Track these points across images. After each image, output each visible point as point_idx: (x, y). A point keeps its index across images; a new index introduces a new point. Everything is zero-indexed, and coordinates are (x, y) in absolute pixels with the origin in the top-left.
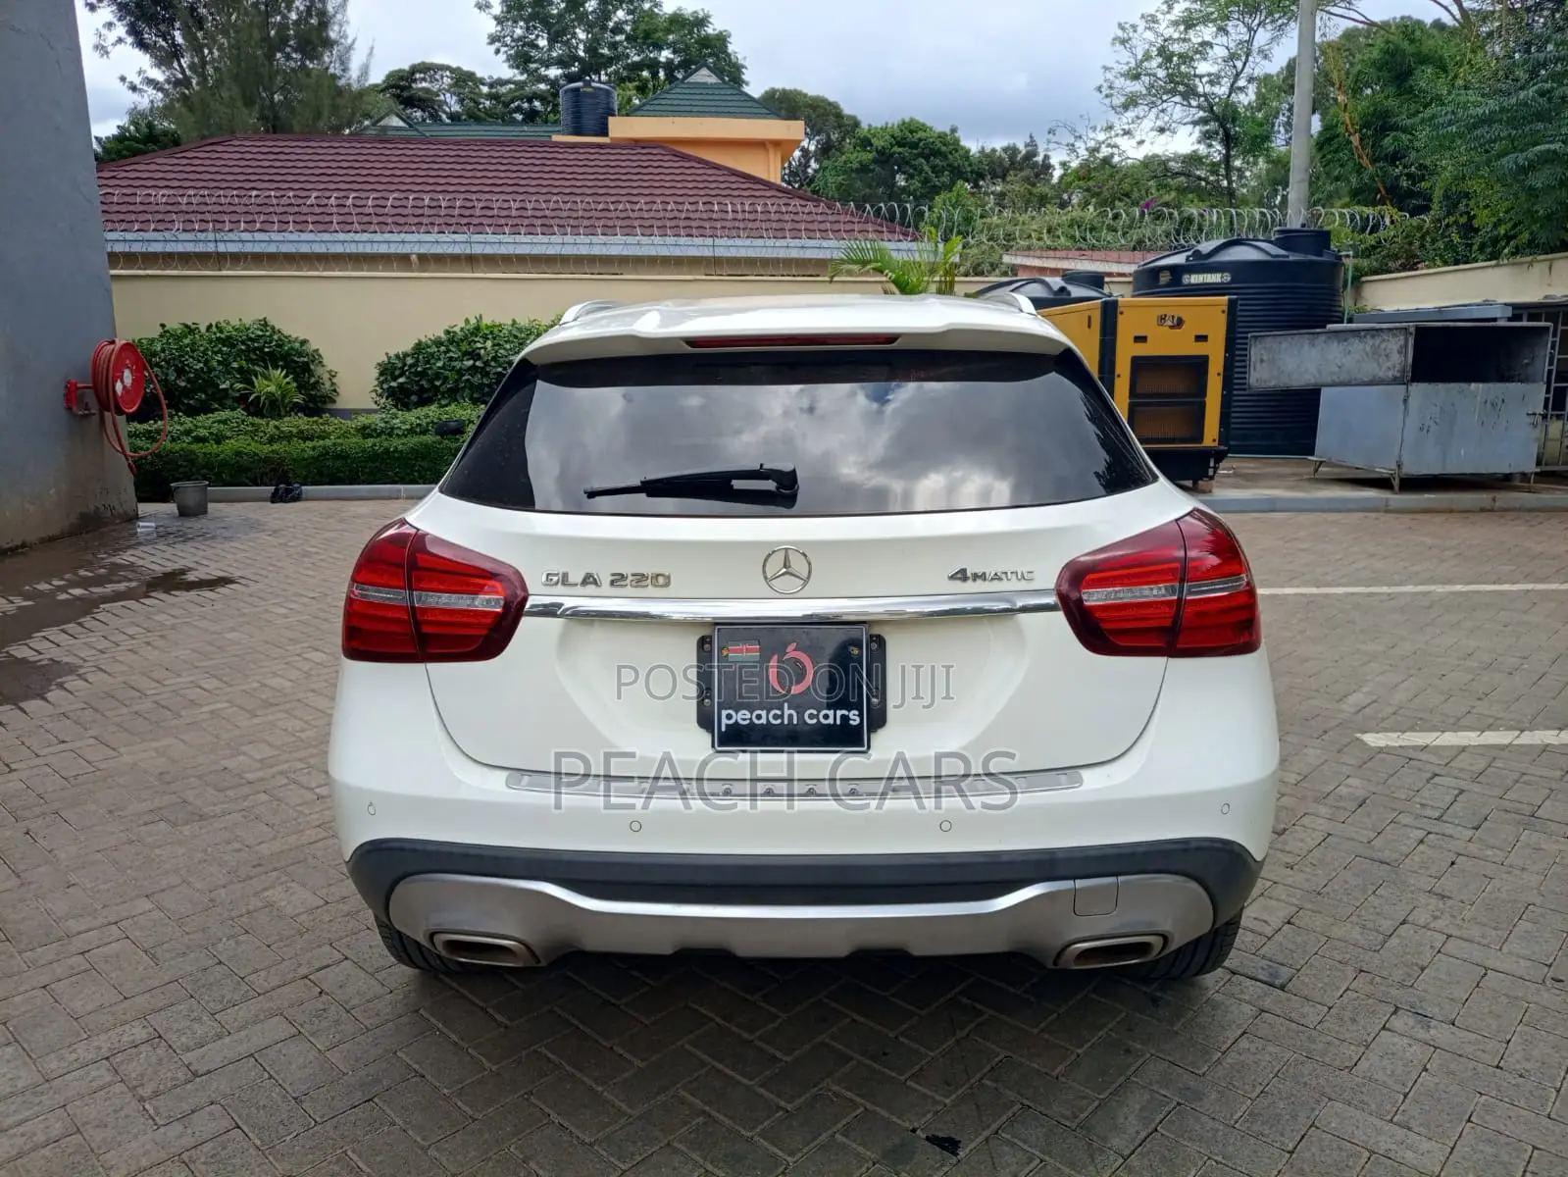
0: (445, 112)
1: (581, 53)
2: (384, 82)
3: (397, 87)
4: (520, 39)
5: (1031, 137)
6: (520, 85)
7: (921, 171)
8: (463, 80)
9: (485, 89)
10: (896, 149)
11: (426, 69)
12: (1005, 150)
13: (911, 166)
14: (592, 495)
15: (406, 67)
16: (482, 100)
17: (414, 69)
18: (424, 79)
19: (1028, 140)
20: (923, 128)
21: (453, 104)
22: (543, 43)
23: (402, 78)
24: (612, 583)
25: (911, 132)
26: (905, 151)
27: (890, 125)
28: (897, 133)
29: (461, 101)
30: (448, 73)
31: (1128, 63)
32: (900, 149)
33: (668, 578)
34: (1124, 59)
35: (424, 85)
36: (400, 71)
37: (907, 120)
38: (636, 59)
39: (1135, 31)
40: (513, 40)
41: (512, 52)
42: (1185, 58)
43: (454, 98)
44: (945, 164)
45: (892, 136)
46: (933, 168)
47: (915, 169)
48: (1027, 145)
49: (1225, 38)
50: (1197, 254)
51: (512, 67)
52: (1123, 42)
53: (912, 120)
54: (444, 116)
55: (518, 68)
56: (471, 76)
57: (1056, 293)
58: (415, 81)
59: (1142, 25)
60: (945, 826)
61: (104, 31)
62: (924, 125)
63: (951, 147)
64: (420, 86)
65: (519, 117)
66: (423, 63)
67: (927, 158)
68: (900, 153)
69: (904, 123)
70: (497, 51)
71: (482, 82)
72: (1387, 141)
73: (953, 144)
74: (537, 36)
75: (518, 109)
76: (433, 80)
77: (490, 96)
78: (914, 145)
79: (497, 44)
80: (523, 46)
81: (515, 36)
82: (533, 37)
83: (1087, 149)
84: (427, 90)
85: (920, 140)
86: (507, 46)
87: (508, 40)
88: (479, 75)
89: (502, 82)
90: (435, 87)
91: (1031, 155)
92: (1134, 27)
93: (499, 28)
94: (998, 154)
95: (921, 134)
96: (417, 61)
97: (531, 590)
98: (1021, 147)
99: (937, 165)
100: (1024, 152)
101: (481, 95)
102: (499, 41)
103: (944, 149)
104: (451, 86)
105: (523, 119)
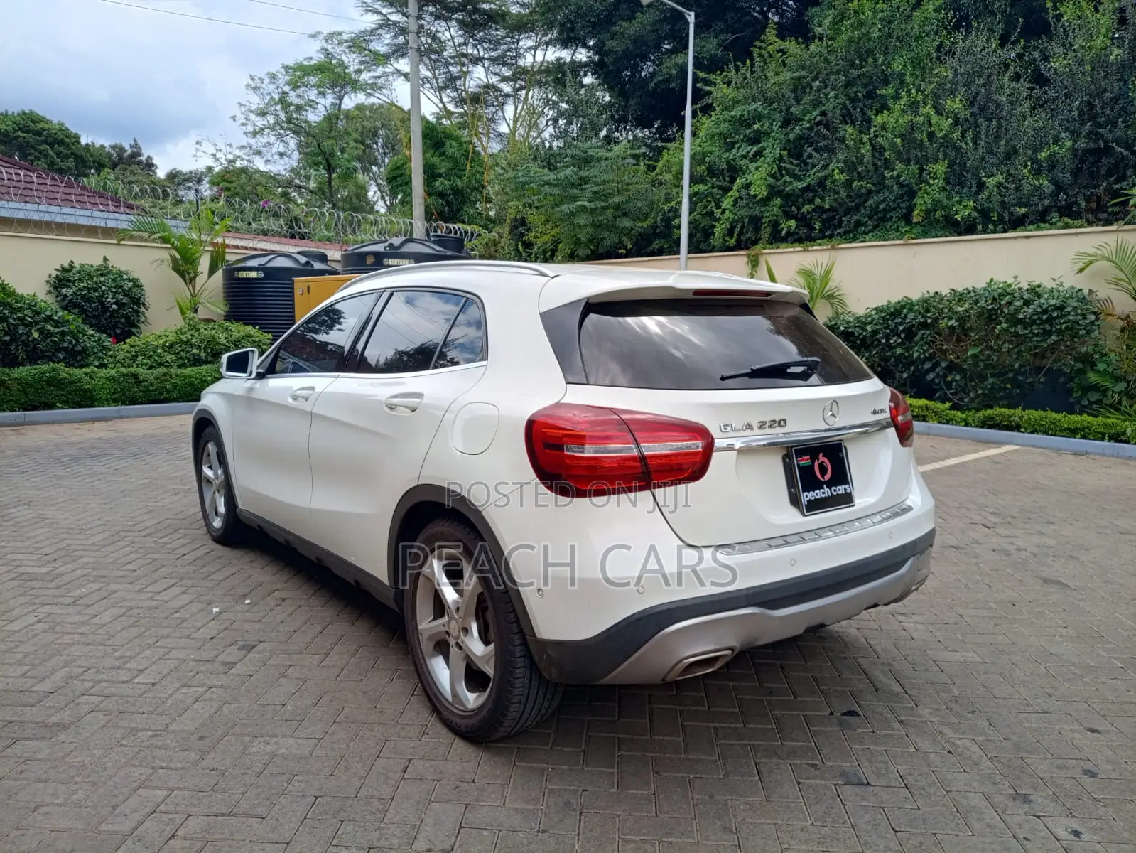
5: (135, 141)
7: (47, 156)
10: (20, 133)
12: (113, 147)
13: (35, 150)
14: (723, 379)
19: (133, 143)
20: (43, 120)
24: (760, 428)
25: (33, 122)
26: (30, 138)
27: (10, 113)
28: (18, 119)
31: (259, 104)
32: (25, 135)
33: (785, 421)
34: (255, 101)
37: (27, 111)
39: (263, 83)
42: (299, 108)
44: (69, 152)
45: (15, 123)
46: (59, 154)
47: (40, 153)
48: (132, 147)
49: (323, 99)
50: (391, 245)
52: (255, 89)
53: (31, 112)
57: (303, 265)
59: (267, 81)
62: (44, 118)
63: (73, 140)
67: (51, 145)
68: (24, 138)
69: (24, 113)
72: (437, 184)
73: (74, 137)
78: (38, 133)
83: (226, 160)
85: (43, 130)
91: (136, 155)
92: (262, 80)
94: (107, 149)
95: (42, 125)
97: (714, 437)
98: (127, 147)
99: (61, 152)
100: (129, 151)
103: (67, 139)
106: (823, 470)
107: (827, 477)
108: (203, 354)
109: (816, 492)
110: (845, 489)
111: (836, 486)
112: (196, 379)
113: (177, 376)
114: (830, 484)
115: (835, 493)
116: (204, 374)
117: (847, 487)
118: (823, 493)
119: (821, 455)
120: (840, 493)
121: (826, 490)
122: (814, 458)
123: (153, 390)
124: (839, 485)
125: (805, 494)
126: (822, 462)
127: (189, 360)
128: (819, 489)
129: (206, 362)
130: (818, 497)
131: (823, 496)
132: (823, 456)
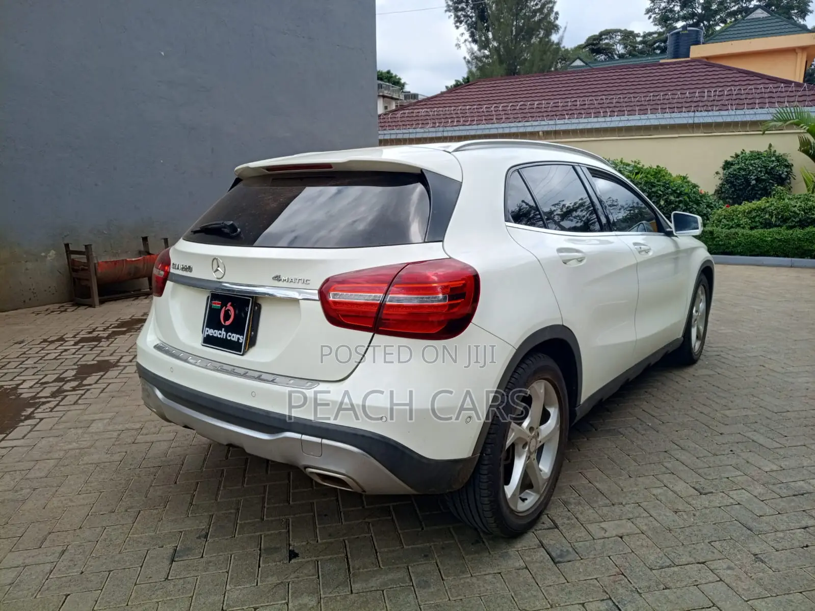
0: (616, 54)
1: (700, 11)
2: (585, 43)
3: (593, 44)
4: (664, 8)
6: (660, 34)
8: (628, 36)
9: (639, 39)
11: (608, 33)
15: (597, 33)
16: (637, 45)
17: (602, 34)
18: (606, 38)
21: (620, 49)
22: (677, 9)
23: (594, 40)
24: (182, 269)
29: (625, 47)
30: (619, 34)
33: (192, 268)
35: (606, 41)
36: (594, 36)
38: (735, 8)
40: (660, 10)
41: (658, 16)
43: (622, 46)
51: (655, 25)
54: (616, 57)
55: (660, 24)
56: (631, 33)
58: (601, 40)
60: (253, 394)
61: (460, 37)
64: (604, 42)
65: (658, 52)
66: (606, 30)
70: (650, 17)
71: (638, 35)
74: (674, 6)
75: (658, 47)
76: (611, 38)
77: (641, 43)
79: (650, 13)
80: (666, 12)
81: (661, 8)
82: (671, 6)
84: (607, 44)
86: (656, 13)
87: (657, 10)
88: (636, 32)
89: (650, 34)
90: (611, 42)
93: (652, 5)
96: (603, 29)
101: (636, 42)
102: (651, 12)
104: (620, 40)
105: (661, 53)
106: (227, 317)
107: (228, 323)
108: (774, 219)
109: (215, 331)
110: (239, 339)
111: (232, 333)
112: (758, 239)
113: (743, 235)
114: (228, 329)
115: (229, 338)
116: (766, 235)
117: (241, 337)
118: (220, 334)
119: (230, 304)
120: (234, 339)
121: (223, 332)
122: (224, 304)
123: (722, 245)
124: (235, 333)
125: (207, 329)
126: (229, 310)
127: (761, 223)
128: (218, 330)
129: (776, 226)
130: (215, 335)
131: (219, 336)
132: (231, 305)
